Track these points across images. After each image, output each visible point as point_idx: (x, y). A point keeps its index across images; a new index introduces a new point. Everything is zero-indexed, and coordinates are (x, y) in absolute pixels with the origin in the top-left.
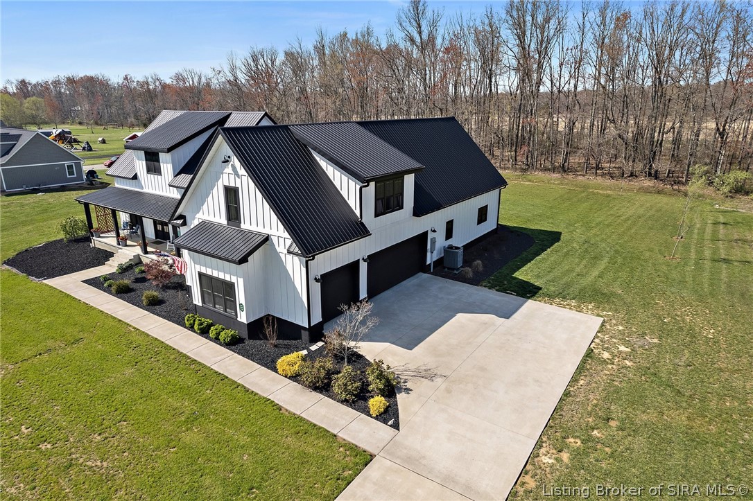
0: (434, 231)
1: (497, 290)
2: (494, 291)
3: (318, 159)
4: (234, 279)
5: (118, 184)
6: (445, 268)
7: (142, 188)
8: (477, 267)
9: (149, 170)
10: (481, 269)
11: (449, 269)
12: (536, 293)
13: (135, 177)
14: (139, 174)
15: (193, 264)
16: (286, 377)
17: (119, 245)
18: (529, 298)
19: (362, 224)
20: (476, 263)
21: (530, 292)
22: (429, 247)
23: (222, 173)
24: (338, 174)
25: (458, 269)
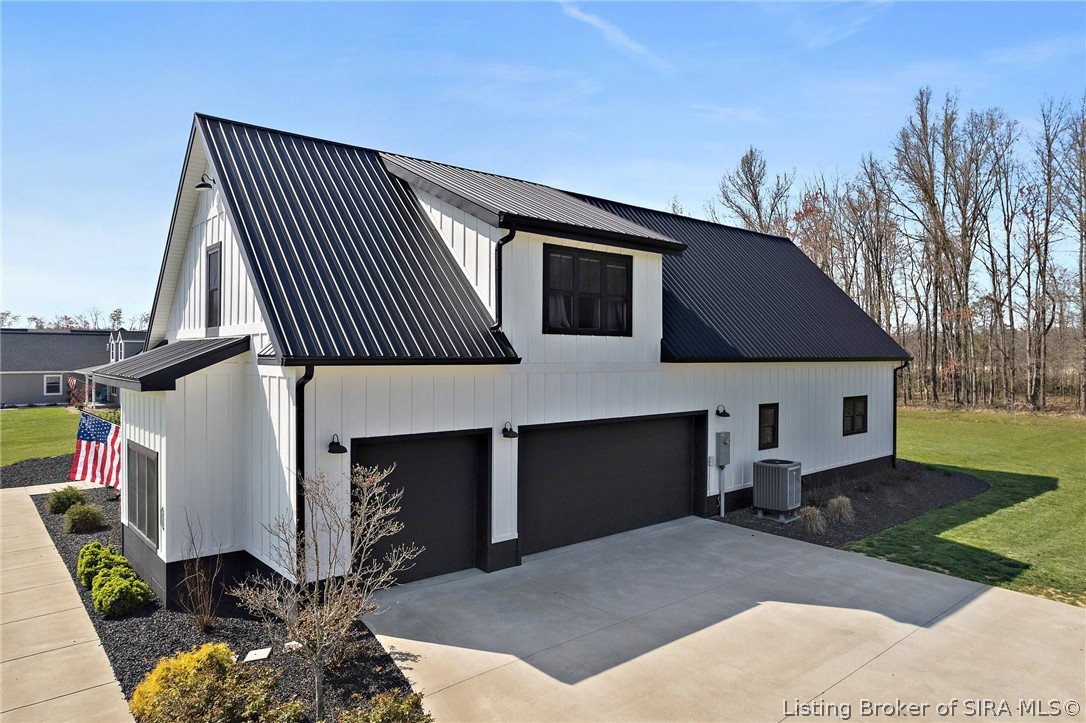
0: (725, 414)
1: (890, 560)
2: (883, 561)
6: (756, 510)
8: (838, 510)
10: (849, 515)
11: (766, 512)
12: (1014, 575)
18: (993, 583)
19: (501, 337)
20: (834, 501)
21: (994, 572)
22: (711, 451)
23: (207, 222)
25: (789, 514)
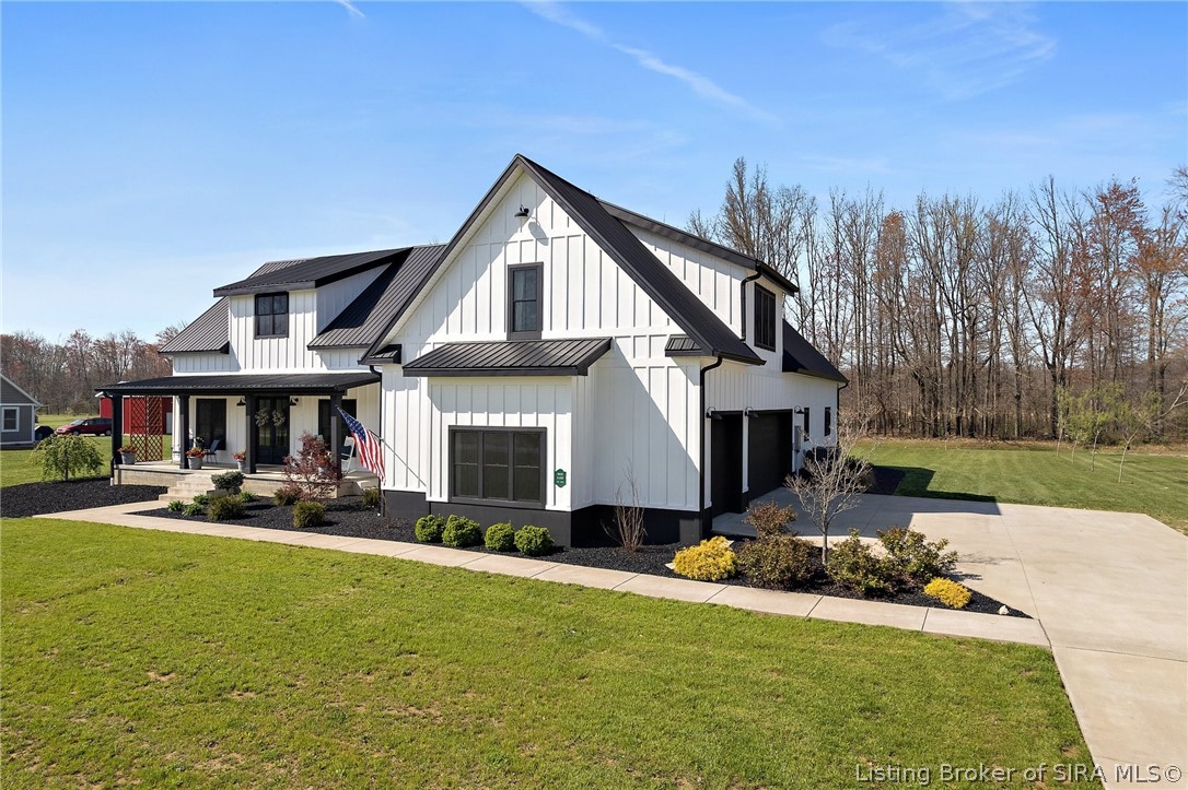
3: (651, 248)
4: (545, 421)
5: (179, 371)
7: (239, 368)
9: (259, 333)
13: (226, 349)
14: (234, 345)
15: (436, 413)
16: (710, 581)
17: (187, 467)
19: (747, 347)
22: (793, 440)
23: (506, 243)
24: (693, 267)
